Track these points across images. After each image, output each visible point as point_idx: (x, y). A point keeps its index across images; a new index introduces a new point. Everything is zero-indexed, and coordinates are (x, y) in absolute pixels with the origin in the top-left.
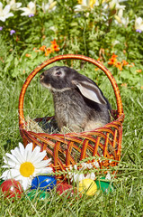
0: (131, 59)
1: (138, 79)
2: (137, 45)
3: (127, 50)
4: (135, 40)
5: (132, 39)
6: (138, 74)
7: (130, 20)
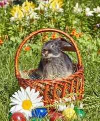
0: (84, 31)
1: (88, 42)
2: (87, 23)
3: (81, 26)
4: (86, 20)
5: (84, 20)
6: (88, 40)
7: (82, 9)
